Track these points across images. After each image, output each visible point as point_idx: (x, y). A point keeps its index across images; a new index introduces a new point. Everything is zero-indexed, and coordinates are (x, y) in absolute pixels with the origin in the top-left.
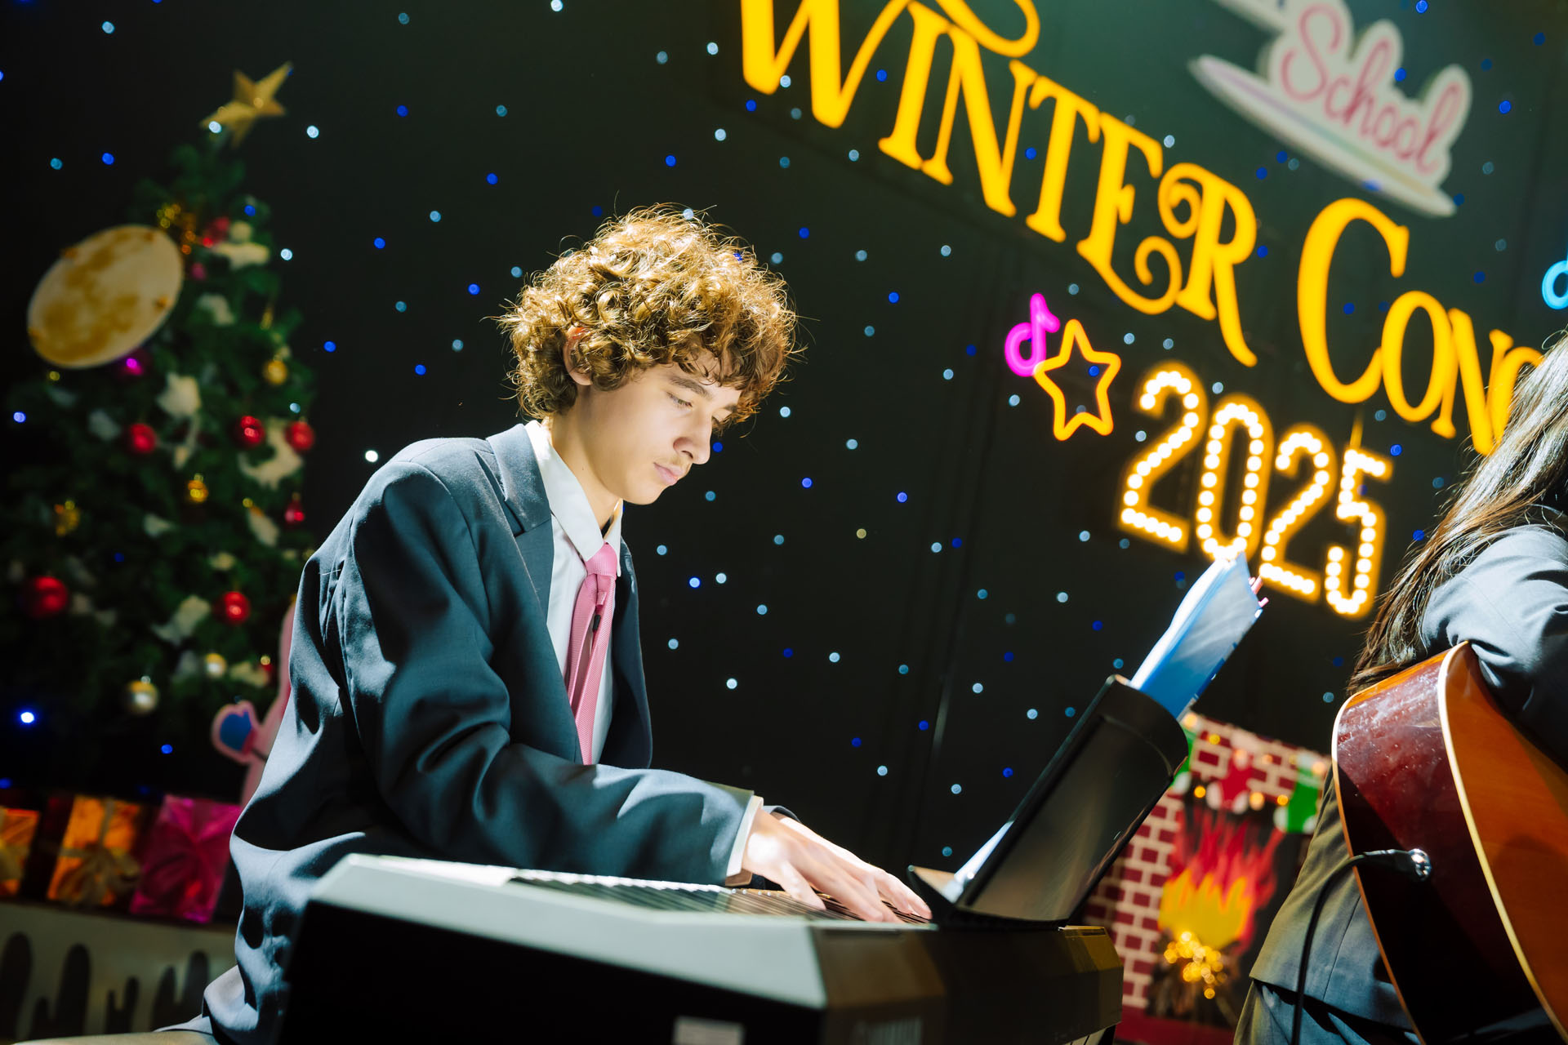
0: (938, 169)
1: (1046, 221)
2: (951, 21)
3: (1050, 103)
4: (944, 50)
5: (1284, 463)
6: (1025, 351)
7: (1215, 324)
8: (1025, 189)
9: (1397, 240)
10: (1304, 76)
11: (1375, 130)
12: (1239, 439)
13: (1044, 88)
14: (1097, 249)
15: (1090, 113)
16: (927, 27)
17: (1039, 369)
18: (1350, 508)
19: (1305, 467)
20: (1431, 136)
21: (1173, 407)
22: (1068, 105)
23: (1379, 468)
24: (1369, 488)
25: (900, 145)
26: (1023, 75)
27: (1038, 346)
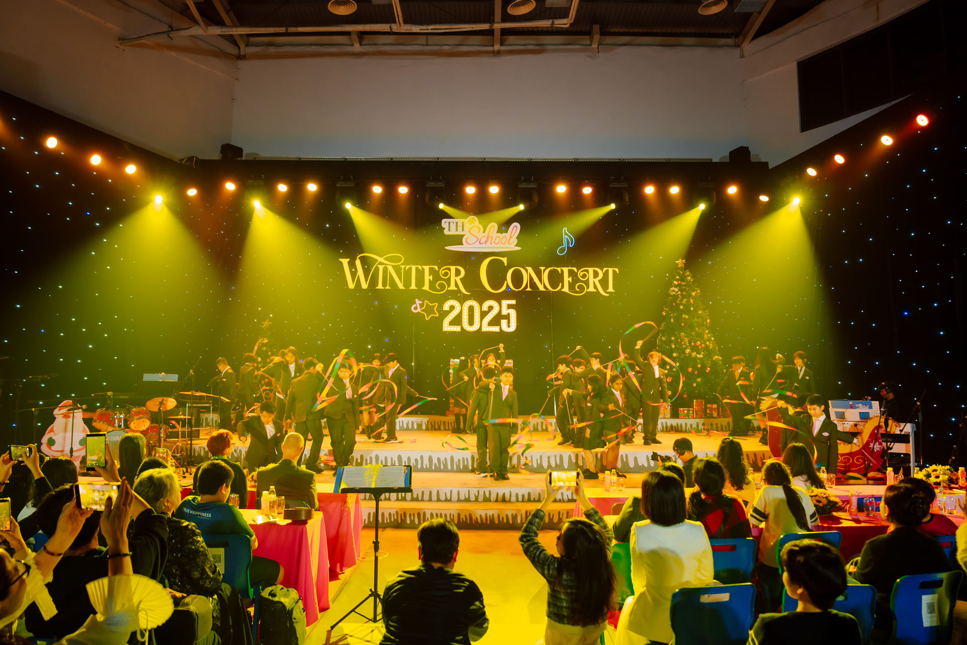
0: (388, 287)
1: (413, 287)
2: (386, 264)
3: (410, 269)
4: (385, 270)
5: (485, 308)
6: (416, 308)
7: (459, 291)
8: (407, 283)
9: (505, 260)
10: (472, 240)
11: (494, 242)
12: (471, 309)
13: (408, 267)
14: (426, 287)
15: (420, 267)
16: (381, 268)
17: (419, 310)
18: (505, 312)
19: (491, 308)
20: (511, 237)
21: (452, 308)
22: (414, 268)
23: (513, 302)
24: (510, 306)
25: (380, 286)
26: (403, 267)
27: (419, 307)
